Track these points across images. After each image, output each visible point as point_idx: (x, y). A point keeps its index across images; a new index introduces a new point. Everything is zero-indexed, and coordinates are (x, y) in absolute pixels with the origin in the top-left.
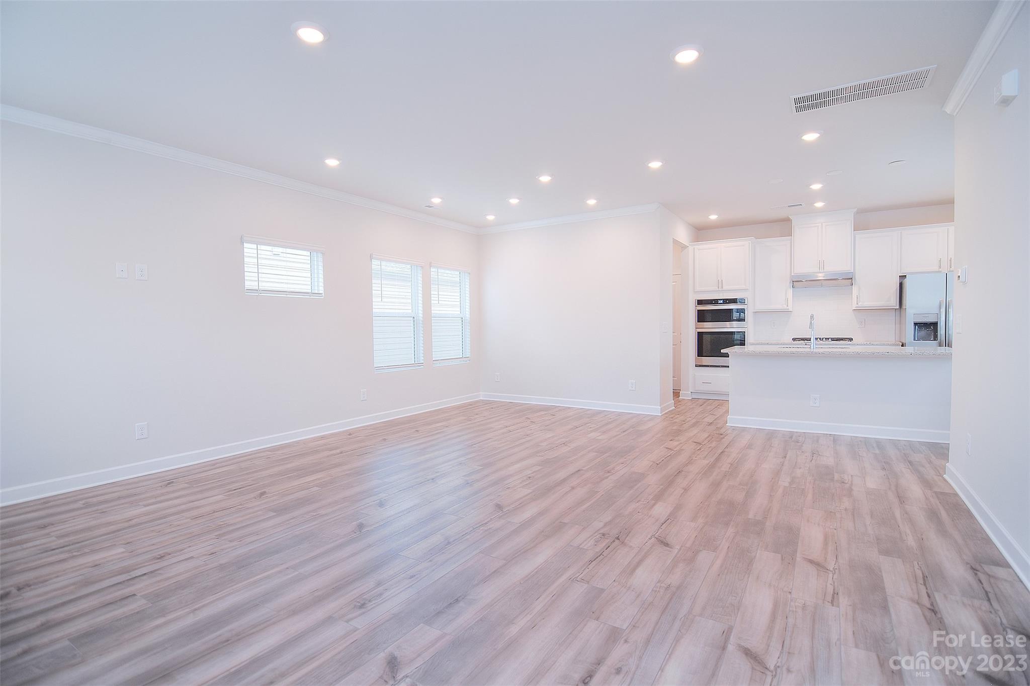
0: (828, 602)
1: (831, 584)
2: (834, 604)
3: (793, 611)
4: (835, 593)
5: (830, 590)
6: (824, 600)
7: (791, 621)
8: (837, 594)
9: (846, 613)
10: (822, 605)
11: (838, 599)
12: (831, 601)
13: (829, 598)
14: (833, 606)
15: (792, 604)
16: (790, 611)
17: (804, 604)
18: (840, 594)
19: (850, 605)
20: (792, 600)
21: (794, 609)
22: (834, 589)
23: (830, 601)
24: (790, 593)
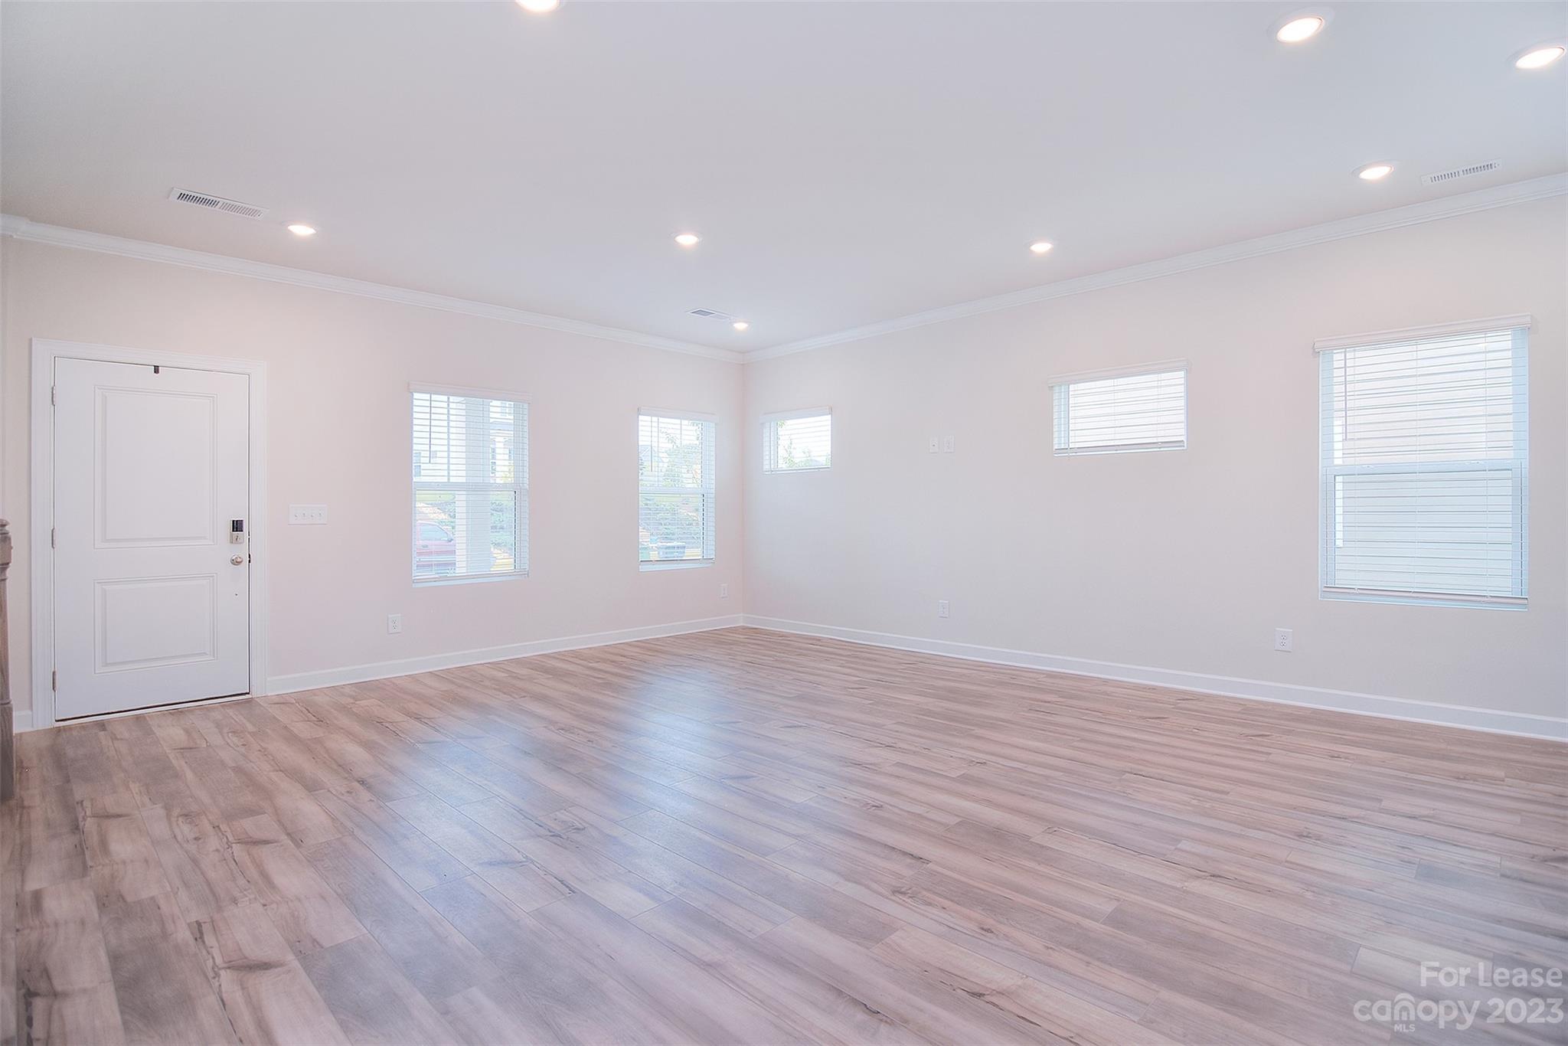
0: (205, 923)
1: (212, 947)
2: (195, 924)
3: (245, 890)
4: (200, 938)
5: (210, 939)
6: (213, 921)
7: (242, 882)
8: (196, 939)
9: (174, 922)
10: (211, 914)
11: (192, 933)
12: (201, 926)
13: (206, 928)
14: (196, 922)
15: (252, 896)
16: (249, 888)
17: (237, 904)
18: (192, 941)
19: (170, 935)
20: (255, 899)
21: (245, 892)
22: (204, 942)
23: (202, 924)
24: (265, 905)
